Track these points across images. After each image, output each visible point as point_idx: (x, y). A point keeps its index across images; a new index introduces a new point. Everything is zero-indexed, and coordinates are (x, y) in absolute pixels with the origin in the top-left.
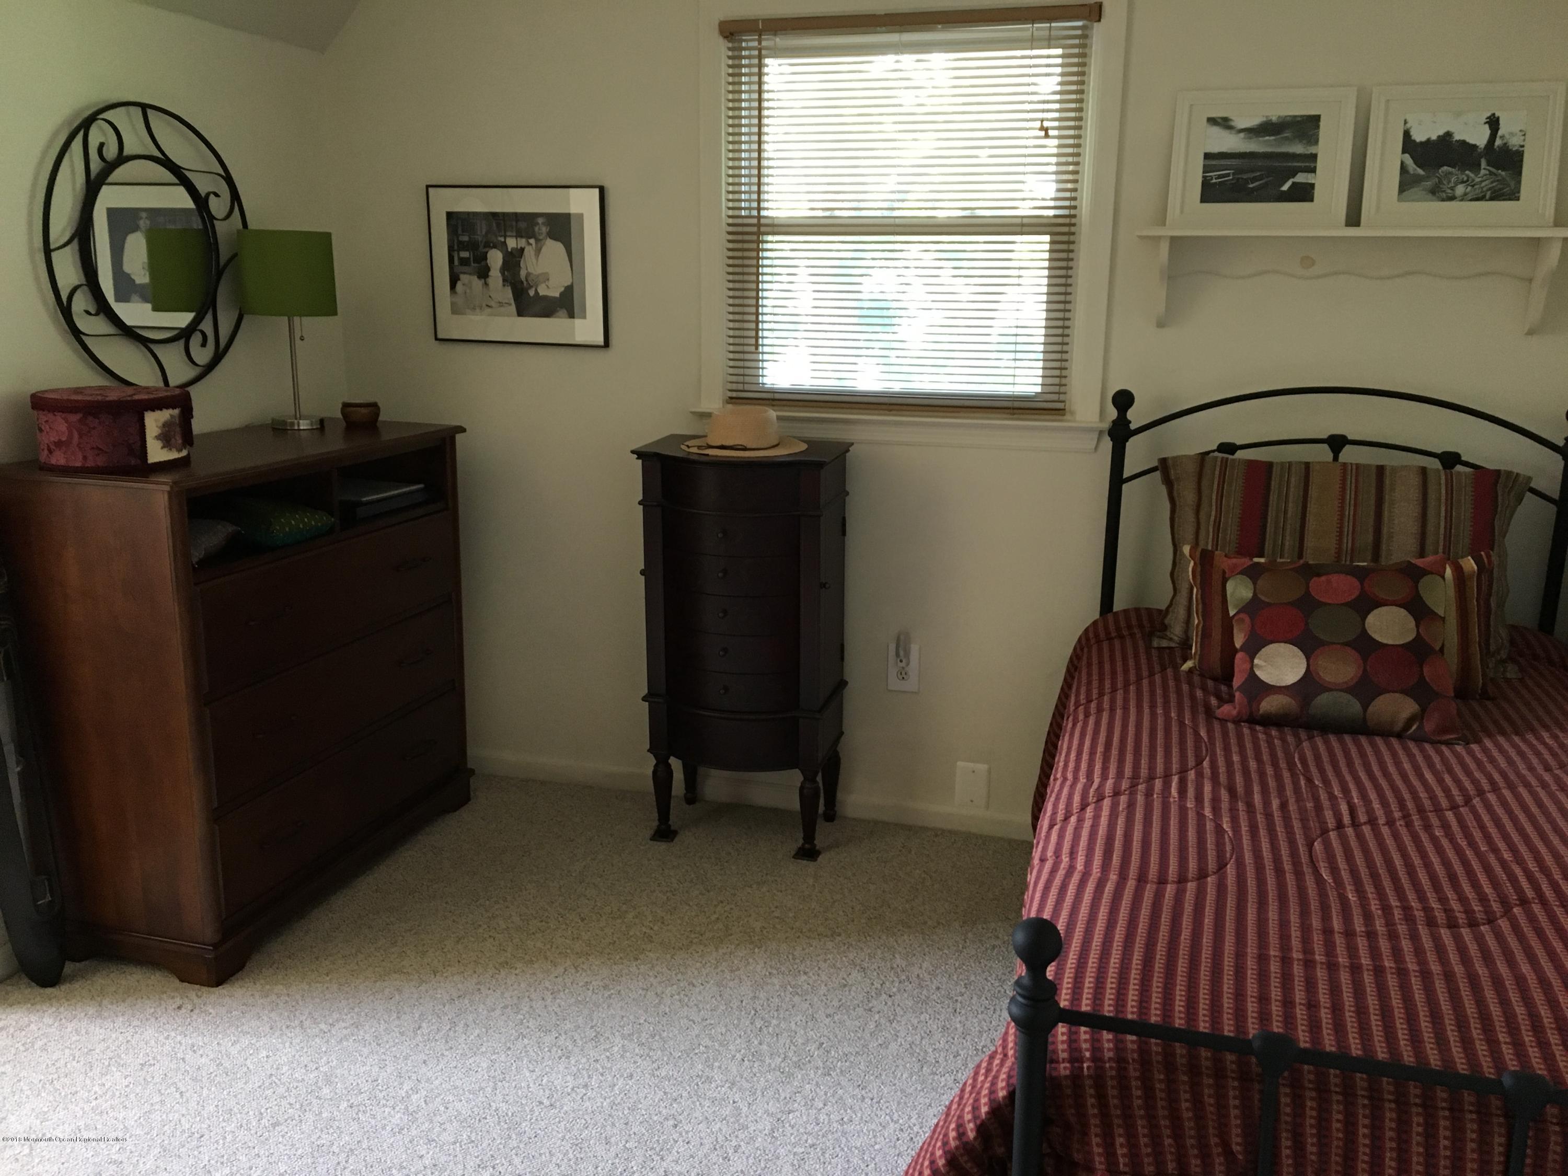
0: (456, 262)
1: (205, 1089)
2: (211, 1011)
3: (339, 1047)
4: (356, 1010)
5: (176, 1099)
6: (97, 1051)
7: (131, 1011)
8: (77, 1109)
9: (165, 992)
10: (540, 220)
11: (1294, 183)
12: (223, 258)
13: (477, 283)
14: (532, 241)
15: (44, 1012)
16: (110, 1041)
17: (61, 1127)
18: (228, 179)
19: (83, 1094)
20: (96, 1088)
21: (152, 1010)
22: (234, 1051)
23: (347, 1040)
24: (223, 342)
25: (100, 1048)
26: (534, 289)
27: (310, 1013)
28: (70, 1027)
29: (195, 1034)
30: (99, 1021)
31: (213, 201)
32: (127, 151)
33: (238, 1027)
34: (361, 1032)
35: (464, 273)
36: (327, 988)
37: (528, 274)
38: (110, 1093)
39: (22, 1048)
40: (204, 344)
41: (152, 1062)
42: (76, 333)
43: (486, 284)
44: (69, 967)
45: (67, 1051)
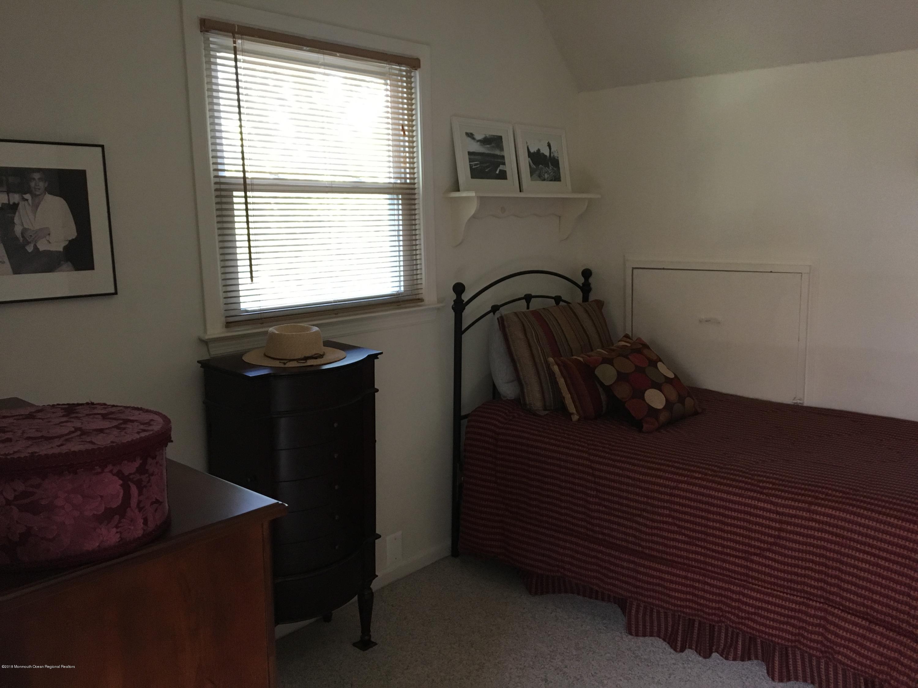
10: (37, 176)
11: (500, 170)
37: (25, 230)
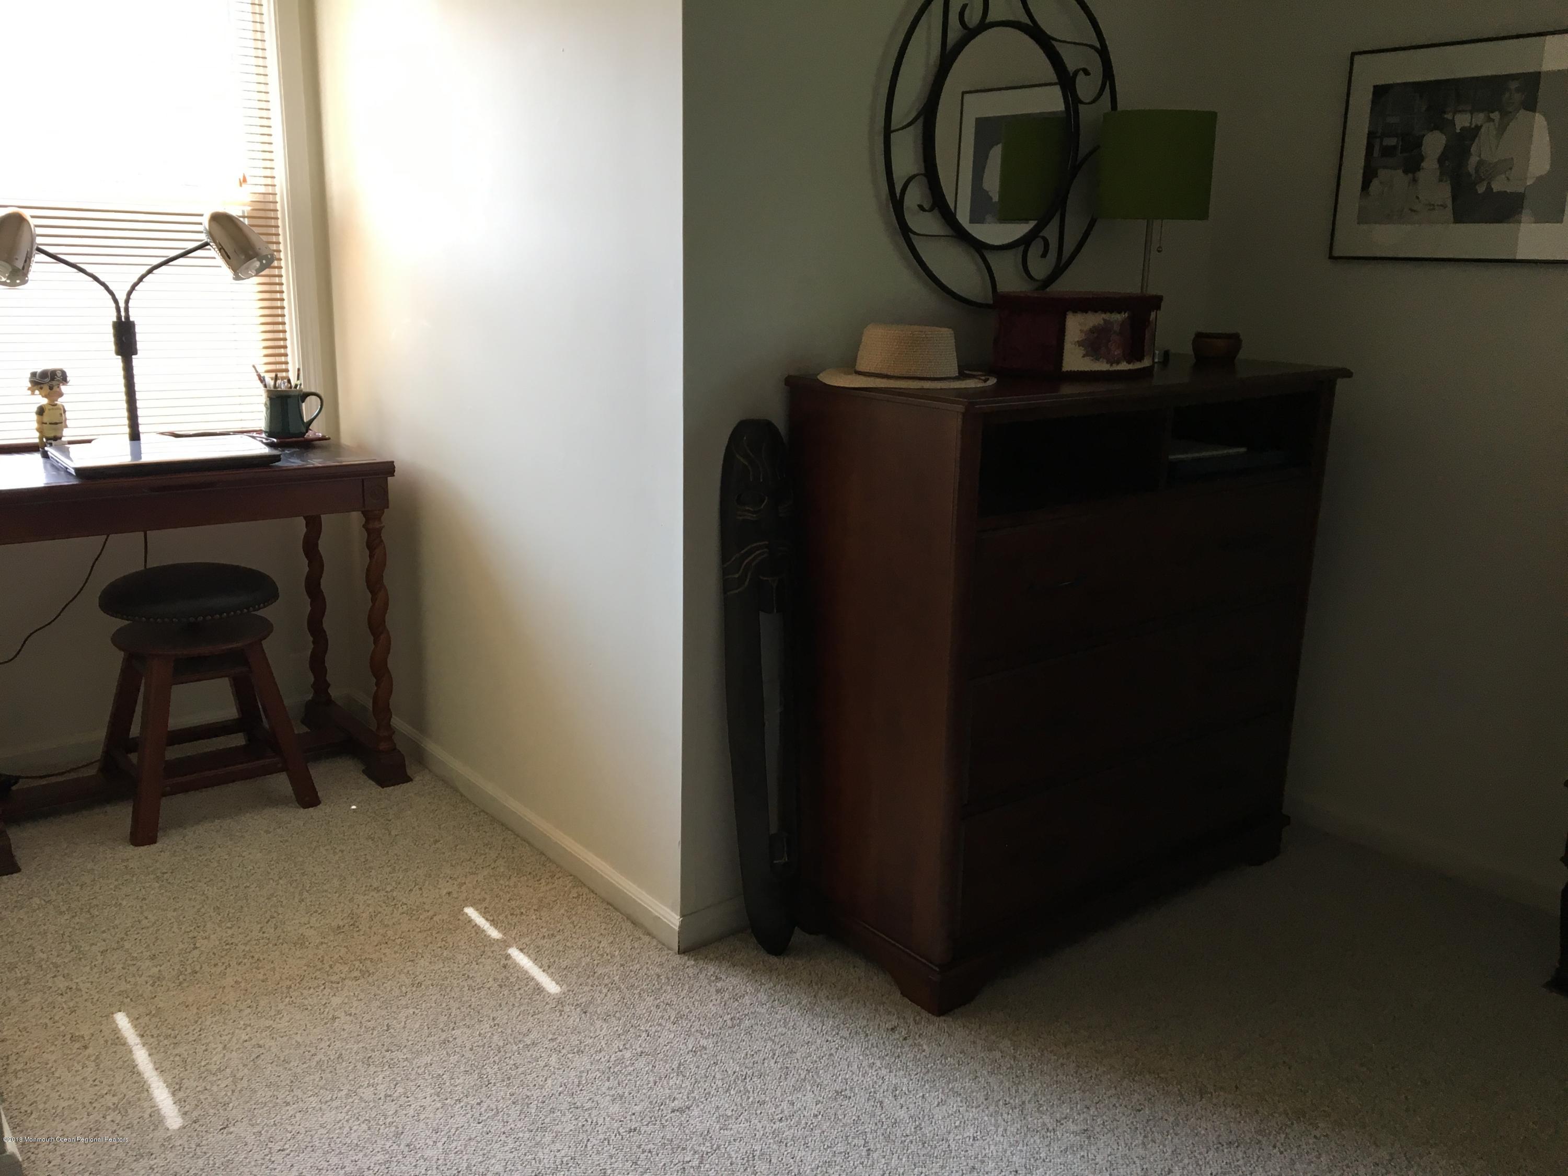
0: (1376, 152)
1: (895, 1156)
2: (925, 1047)
3: (1062, 1160)
4: (1093, 1111)
5: (861, 1156)
6: (798, 1055)
7: (842, 1016)
8: (759, 1126)
9: (884, 1003)
10: (1513, 85)
12: (1084, 150)
13: (1399, 178)
14: (1496, 116)
15: (762, 984)
16: (814, 1047)
17: (737, 1144)
18: (1103, 52)
19: (770, 1108)
20: (785, 1105)
21: (865, 1023)
22: (938, 1113)
23: (1074, 1153)
24: (1067, 253)
25: (801, 1052)
26: (1485, 183)
27: (1035, 1095)
28: (783, 1011)
29: (902, 1073)
30: (809, 1016)
31: (1081, 79)
32: (992, 17)
33: (949, 1082)
34: (1093, 1149)
35: (1385, 167)
36: (1062, 1065)
37: (1481, 163)
38: (796, 1119)
39: (729, 1023)
40: (1044, 255)
41: (848, 1093)
42: (905, 231)
43: (1415, 180)
44: (799, 936)
45: (770, 1043)
